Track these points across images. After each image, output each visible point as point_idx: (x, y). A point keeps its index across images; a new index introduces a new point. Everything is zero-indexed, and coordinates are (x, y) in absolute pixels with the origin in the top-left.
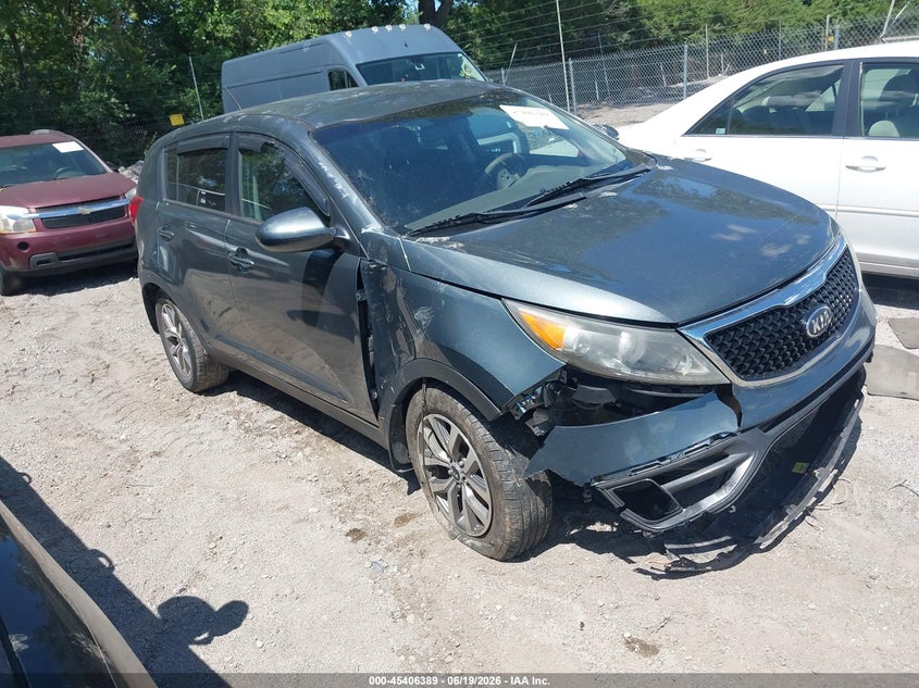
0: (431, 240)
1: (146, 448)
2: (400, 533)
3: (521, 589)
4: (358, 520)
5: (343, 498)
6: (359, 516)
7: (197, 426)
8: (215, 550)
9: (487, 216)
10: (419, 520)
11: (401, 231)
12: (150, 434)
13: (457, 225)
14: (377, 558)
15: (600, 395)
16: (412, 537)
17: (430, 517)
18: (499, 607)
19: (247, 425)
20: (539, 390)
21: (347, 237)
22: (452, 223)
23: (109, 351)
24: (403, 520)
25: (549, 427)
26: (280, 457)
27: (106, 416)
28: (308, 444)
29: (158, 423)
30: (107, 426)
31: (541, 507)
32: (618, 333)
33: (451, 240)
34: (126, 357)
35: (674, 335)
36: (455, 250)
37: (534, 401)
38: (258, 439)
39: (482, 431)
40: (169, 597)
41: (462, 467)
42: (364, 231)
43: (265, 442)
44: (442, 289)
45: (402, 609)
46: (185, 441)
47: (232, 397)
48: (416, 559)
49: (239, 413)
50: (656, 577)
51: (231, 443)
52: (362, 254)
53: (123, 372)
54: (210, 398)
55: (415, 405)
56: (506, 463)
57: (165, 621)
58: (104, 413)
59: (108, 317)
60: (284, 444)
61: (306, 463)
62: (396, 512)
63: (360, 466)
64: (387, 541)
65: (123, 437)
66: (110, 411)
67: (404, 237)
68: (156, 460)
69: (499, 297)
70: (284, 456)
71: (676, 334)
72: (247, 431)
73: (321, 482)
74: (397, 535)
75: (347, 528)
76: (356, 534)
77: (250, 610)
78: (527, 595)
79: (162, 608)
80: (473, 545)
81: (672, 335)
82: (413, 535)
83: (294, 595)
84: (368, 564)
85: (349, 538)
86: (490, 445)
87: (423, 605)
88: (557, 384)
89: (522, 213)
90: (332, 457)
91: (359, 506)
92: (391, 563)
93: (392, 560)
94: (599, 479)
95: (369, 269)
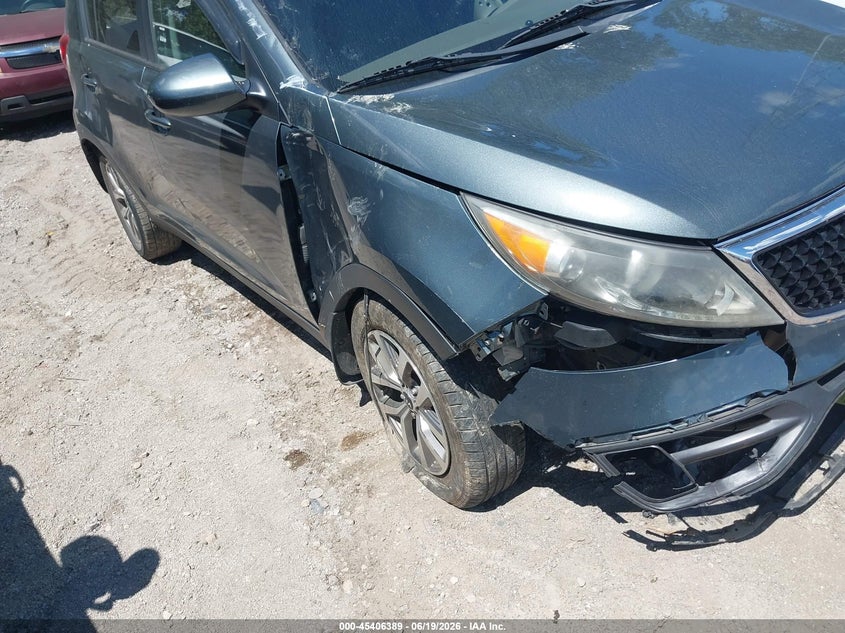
0: (369, 99)
1: (89, 329)
2: (347, 459)
3: (483, 552)
4: (302, 438)
5: (289, 404)
6: (303, 432)
7: (144, 304)
8: (140, 471)
9: (450, 61)
10: (371, 441)
11: (330, 85)
12: (96, 312)
13: (407, 75)
14: (316, 493)
15: (596, 337)
16: (359, 466)
17: (383, 439)
18: (454, 580)
19: (196, 303)
20: (508, 327)
21: (263, 93)
22: (401, 73)
23: (71, 208)
24: (352, 441)
25: (522, 368)
26: (226, 347)
27: (55, 288)
28: (258, 331)
29: (105, 298)
30: (53, 299)
31: (511, 455)
32: (626, 252)
33: (395, 100)
34: (87, 214)
35: (710, 256)
36: (399, 115)
37: (501, 340)
38: (206, 323)
39: (435, 366)
40: (77, 535)
41: (415, 395)
42: (283, 86)
43: (211, 326)
44: (380, 174)
45: (339, 570)
46: (128, 321)
47: (186, 266)
48: (361, 498)
49: (190, 287)
50: (653, 546)
51: (175, 326)
52: (282, 117)
53: (81, 233)
54: (164, 267)
55: (359, 316)
56: (466, 407)
57: (68, 569)
58: (53, 283)
59: (77, 167)
60: (233, 329)
61: (253, 357)
62: (345, 430)
63: (311, 364)
64: (332, 469)
65: (68, 314)
66: (61, 281)
67: (333, 94)
68: (96, 344)
69: (457, 191)
70: (230, 346)
71: (714, 254)
72: (196, 311)
73: (266, 383)
74: (343, 461)
75: (287, 449)
76: (297, 458)
77: (162, 562)
78: (490, 562)
79: (69, 551)
80: (429, 482)
81: (708, 256)
82: (361, 462)
83: (217, 543)
84: (305, 503)
85: (289, 464)
86: (446, 385)
87: (364, 567)
88: (535, 319)
89: (499, 56)
90: (281, 350)
91: (304, 418)
92: (332, 504)
93: (334, 497)
94: (587, 440)
95: (292, 139)
